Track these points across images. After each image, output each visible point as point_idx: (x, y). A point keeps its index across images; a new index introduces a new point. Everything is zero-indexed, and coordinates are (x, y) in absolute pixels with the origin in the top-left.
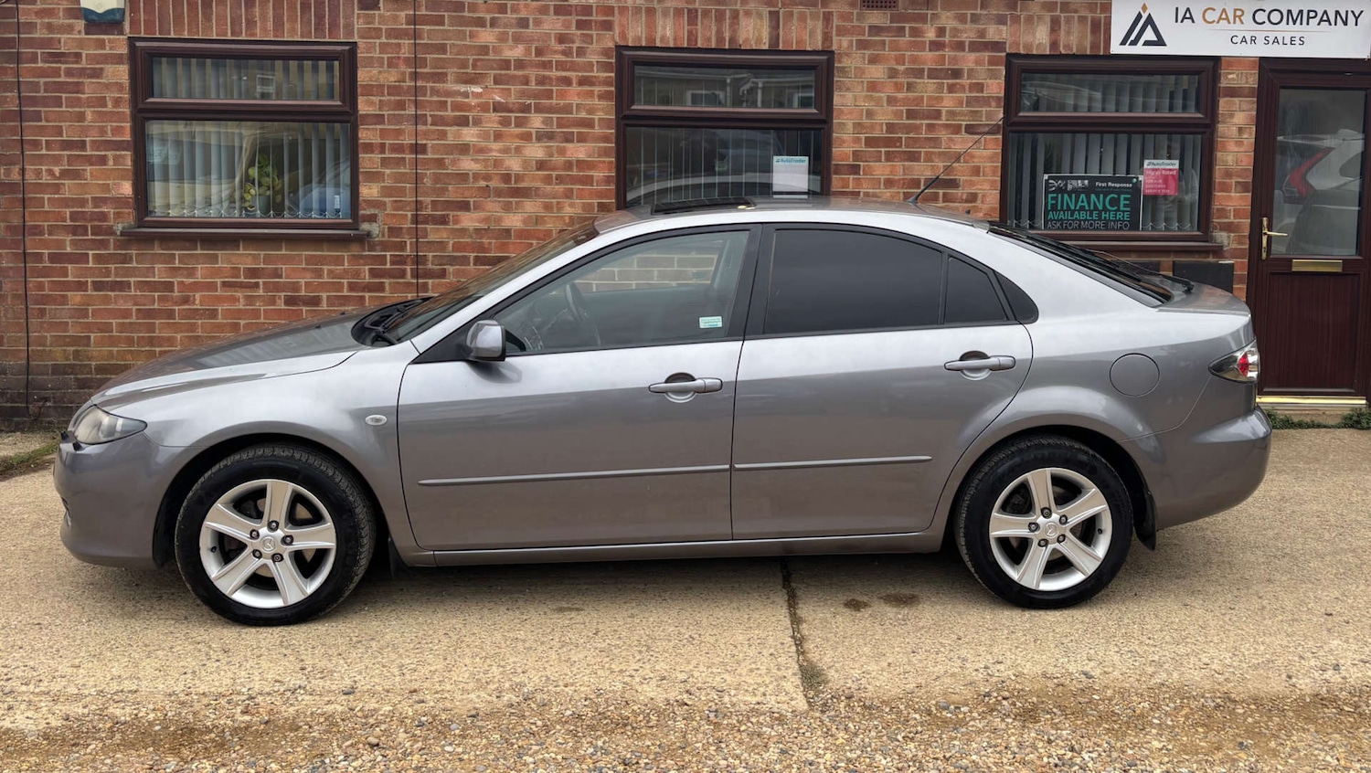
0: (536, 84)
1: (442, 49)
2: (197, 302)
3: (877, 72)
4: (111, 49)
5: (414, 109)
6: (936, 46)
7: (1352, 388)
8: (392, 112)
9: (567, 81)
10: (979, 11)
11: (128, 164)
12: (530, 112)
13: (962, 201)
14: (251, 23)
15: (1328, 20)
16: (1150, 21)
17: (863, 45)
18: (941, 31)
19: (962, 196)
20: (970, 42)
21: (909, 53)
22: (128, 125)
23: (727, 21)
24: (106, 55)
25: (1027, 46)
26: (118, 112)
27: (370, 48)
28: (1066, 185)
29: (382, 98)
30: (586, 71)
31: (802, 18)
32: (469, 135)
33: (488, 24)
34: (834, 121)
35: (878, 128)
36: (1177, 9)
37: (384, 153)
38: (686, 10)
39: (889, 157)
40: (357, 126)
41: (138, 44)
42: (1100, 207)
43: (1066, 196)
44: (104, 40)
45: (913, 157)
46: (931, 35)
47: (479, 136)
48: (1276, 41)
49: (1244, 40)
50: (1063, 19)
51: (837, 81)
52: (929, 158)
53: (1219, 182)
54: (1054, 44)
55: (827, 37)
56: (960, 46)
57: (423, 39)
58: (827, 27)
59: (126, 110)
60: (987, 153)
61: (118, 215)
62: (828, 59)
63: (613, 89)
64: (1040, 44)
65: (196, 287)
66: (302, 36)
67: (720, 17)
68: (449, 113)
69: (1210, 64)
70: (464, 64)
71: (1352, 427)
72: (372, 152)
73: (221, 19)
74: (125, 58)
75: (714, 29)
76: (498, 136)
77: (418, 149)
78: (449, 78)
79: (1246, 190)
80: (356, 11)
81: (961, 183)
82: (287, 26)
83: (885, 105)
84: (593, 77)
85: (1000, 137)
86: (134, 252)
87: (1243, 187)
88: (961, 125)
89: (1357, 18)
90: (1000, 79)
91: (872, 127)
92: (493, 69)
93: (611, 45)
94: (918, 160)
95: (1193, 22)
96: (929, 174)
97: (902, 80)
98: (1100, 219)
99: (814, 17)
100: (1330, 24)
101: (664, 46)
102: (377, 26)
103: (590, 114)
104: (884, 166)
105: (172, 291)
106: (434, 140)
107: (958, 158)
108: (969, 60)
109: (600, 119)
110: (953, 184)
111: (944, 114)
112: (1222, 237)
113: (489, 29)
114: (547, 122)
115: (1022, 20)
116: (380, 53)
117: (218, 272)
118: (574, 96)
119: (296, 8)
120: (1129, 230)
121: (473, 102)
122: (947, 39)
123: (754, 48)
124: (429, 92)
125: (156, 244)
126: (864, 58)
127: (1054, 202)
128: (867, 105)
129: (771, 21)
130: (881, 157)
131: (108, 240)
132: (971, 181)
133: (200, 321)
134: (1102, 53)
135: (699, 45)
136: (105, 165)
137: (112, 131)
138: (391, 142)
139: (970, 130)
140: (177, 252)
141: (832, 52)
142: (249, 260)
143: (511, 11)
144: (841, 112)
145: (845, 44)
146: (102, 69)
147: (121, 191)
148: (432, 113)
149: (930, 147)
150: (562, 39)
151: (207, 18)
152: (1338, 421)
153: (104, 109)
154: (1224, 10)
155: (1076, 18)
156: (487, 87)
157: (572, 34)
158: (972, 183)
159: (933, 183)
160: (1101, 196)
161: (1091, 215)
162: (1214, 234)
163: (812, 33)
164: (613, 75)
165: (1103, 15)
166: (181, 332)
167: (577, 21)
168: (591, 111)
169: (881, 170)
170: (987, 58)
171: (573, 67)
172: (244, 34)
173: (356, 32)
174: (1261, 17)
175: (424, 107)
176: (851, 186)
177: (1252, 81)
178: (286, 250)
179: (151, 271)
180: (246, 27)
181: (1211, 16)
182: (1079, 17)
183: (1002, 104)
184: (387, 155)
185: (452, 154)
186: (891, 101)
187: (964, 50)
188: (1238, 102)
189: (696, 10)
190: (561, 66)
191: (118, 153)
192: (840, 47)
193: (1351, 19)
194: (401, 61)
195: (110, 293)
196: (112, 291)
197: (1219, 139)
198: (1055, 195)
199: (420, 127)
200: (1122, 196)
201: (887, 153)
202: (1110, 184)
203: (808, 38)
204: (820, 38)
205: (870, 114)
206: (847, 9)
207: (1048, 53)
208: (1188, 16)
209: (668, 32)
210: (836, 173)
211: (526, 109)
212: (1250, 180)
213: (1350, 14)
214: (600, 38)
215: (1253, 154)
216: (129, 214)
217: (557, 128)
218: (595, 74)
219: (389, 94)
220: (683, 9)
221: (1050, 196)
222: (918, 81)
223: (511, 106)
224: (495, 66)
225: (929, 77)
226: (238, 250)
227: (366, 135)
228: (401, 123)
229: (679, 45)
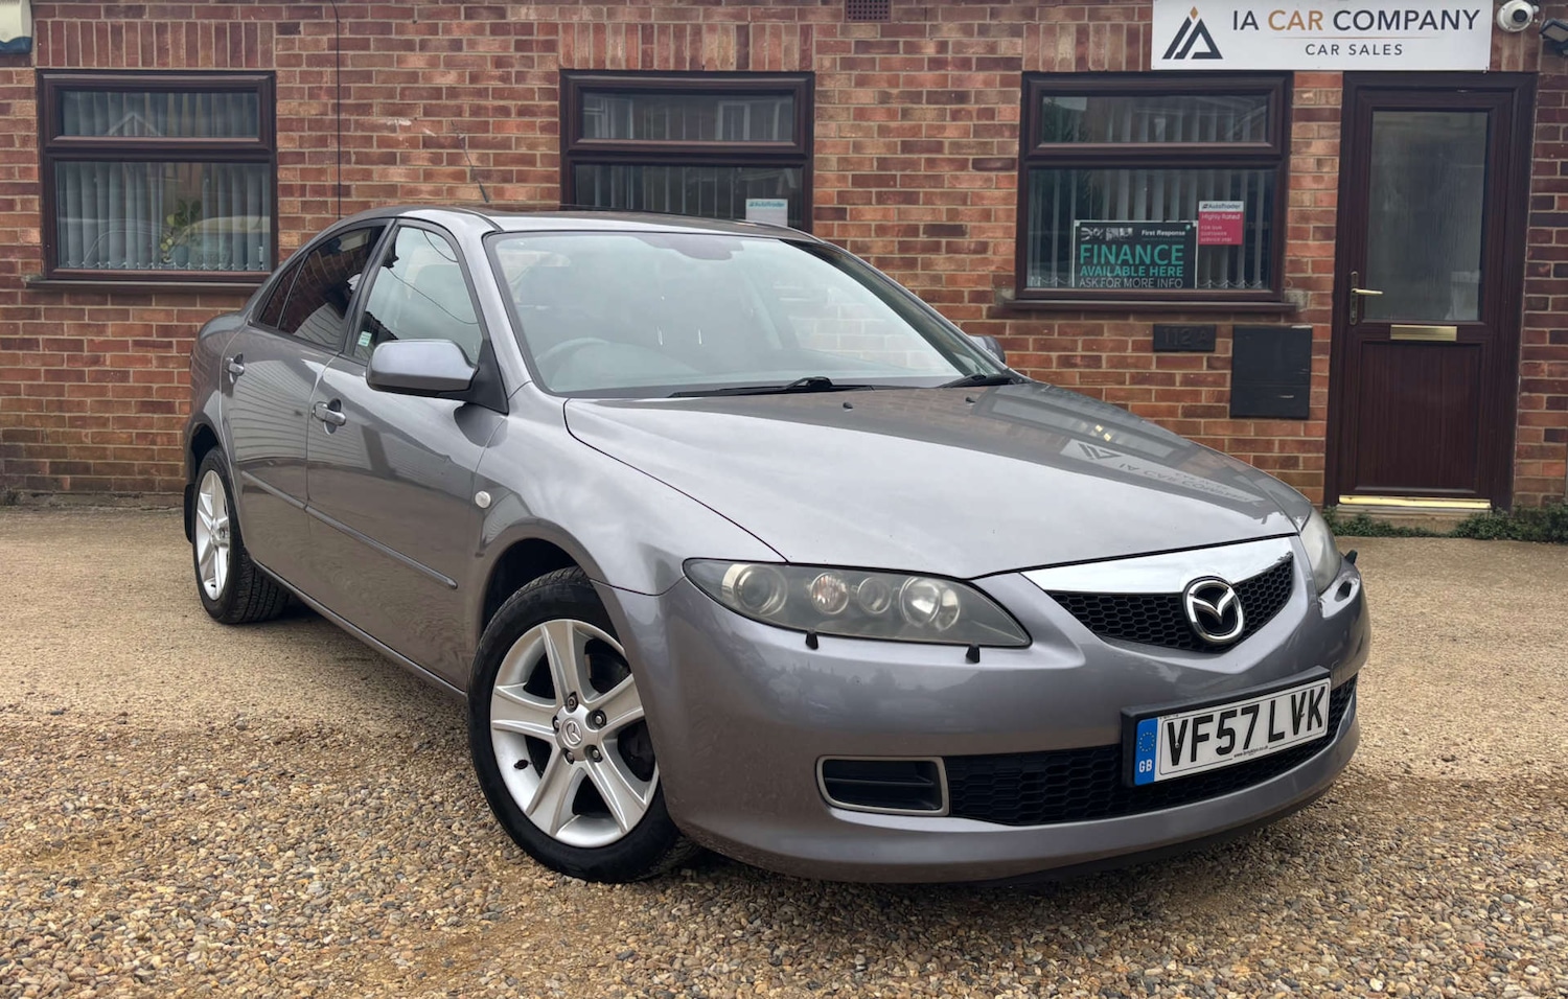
0: (471, 115)
1: (367, 76)
2: (108, 362)
3: (865, 97)
4: (19, 82)
5: (336, 145)
6: (936, 64)
7: (1472, 489)
8: (313, 150)
9: (505, 111)
10: (988, 21)
11: (36, 209)
12: (463, 148)
13: (970, 252)
14: (162, 51)
15: (1433, 23)
16: (1201, 28)
17: (848, 64)
18: (942, 46)
19: (969, 245)
20: (977, 58)
21: (905, 73)
22: (35, 166)
23: (688, 38)
24: (12, 89)
25: (1049, 62)
26: (26, 152)
27: (290, 77)
28: (1104, 234)
29: (303, 134)
30: (526, 99)
31: (776, 33)
32: (397, 174)
33: (418, 47)
34: (816, 156)
35: (868, 162)
36: (1236, 13)
37: (305, 196)
38: (640, 27)
39: (881, 198)
40: (277, 165)
41: (46, 76)
42: (1148, 261)
43: (1104, 247)
44: (11, 72)
45: (910, 198)
46: (930, 50)
47: (407, 176)
48: (1365, 50)
49: (1323, 50)
50: (1091, 28)
51: (818, 108)
52: (929, 199)
53: (1294, 229)
54: (1081, 59)
55: (805, 56)
56: (965, 64)
57: (347, 66)
58: (805, 42)
59: (34, 149)
60: (999, 193)
61: (26, 265)
62: (807, 82)
63: (557, 120)
64: (1063, 60)
65: (107, 346)
66: (217, 65)
67: (679, 33)
68: (375, 150)
69: (1279, 81)
70: (391, 94)
71: (1468, 536)
72: (292, 195)
73: (132, 47)
74: (33, 91)
75: (672, 47)
76: (428, 176)
77: (341, 192)
78: (374, 110)
79: (1327, 237)
80: (275, 36)
81: (968, 230)
82: (200, 54)
83: (876, 135)
84: (533, 105)
85: (1016, 173)
86: (43, 307)
87: (1325, 234)
88: (967, 160)
89: (1471, 20)
90: (1014, 103)
91: (860, 163)
92: (422, 98)
93: (554, 68)
94: (916, 202)
95: (1257, 28)
96: (928, 219)
97: (896, 106)
98: (1148, 276)
99: (790, 30)
100: (1436, 28)
101: (614, 68)
102: (297, 52)
103: (530, 149)
104: (875, 210)
105: (82, 351)
106: (358, 180)
107: (963, 198)
108: (977, 80)
109: (542, 155)
110: (958, 231)
111: (946, 145)
112: (1296, 295)
113: (418, 53)
114: (482, 158)
115: (1041, 30)
116: (301, 83)
117: (128, 330)
118: (512, 129)
119: (211, 34)
120: (1183, 287)
121: (401, 136)
122: (950, 55)
123: (720, 69)
124: (352, 126)
125: (65, 297)
126: (850, 80)
127: (1088, 254)
128: (852, 137)
129: (739, 36)
130: (871, 199)
131: (16, 293)
132: (980, 227)
133: (110, 385)
134: (1141, 69)
135: (656, 67)
136: (13, 210)
137: (19, 172)
138: (312, 183)
139: (979, 165)
140: (87, 307)
141: (812, 74)
142: (162, 315)
143: (443, 32)
144: (824, 145)
145: (827, 63)
146: (9, 104)
147: (29, 239)
148: (356, 150)
149: (930, 187)
150: (499, 62)
151: (117, 46)
152: (1452, 528)
153: (11, 149)
154: (1297, 13)
155: (1108, 28)
156: (416, 119)
157: (511, 57)
158: (982, 230)
159: (933, 230)
160: (1149, 247)
161: (1136, 271)
162: (1286, 292)
163: (788, 51)
164: (557, 103)
165: (1142, 23)
166: (91, 395)
167: (517, 41)
168: (532, 146)
169: (871, 214)
170: (998, 78)
171: (512, 95)
172: (155, 64)
173: (274, 60)
174: (1344, 20)
175: (348, 143)
176: (835, 234)
177: (1333, 100)
178: (201, 306)
179: (59, 328)
180: (158, 56)
181: (1278, 21)
182: (1112, 26)
183: (1018, 133)
184: (308, 198)
185: (378, 197)
186: (883, 131)
187: (970, 69)
188: (1316, 128)
189: (652, 26)
190: (498, 94)
191: (26, 197)
192: (821, 66)
193: (1463, 20)
194: (322, 93)
195: (17, 352)
196: (20, 349)
197: (1292, 174)
198: (1089, 246)
199: (344, 167)
200: (1174, 247)
201: (879, 194)
202: (1159, 232)
203: (783, 57)
204: (797, 56)
205: (857, 147)
206: (827, 21)
207: (1073, 70)
208: (1251, 21)
209: (619, 52)
210: (818, 218)
211: (458, 144)
212: (1333, 224)
213: (1462, 14)
214: (542, 60)
215: (1336, 191)
216: (36, 264)
217: (495, 165)
218: (536, 102)
219: (309, 129)
220: (636, 25)
221: (1083, 247)
222: (915, 106)
223: (443, 140)
224: (425, 94)
225: (928, 102)
226: (151, 305)
227: (287, 175)
228: (322, 162)
229: (633, 68)
